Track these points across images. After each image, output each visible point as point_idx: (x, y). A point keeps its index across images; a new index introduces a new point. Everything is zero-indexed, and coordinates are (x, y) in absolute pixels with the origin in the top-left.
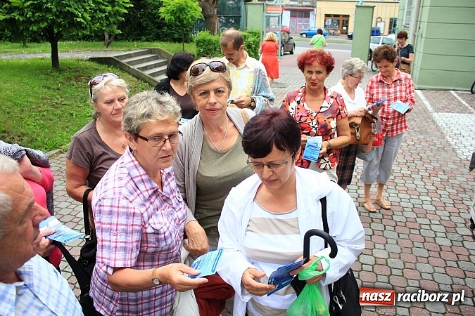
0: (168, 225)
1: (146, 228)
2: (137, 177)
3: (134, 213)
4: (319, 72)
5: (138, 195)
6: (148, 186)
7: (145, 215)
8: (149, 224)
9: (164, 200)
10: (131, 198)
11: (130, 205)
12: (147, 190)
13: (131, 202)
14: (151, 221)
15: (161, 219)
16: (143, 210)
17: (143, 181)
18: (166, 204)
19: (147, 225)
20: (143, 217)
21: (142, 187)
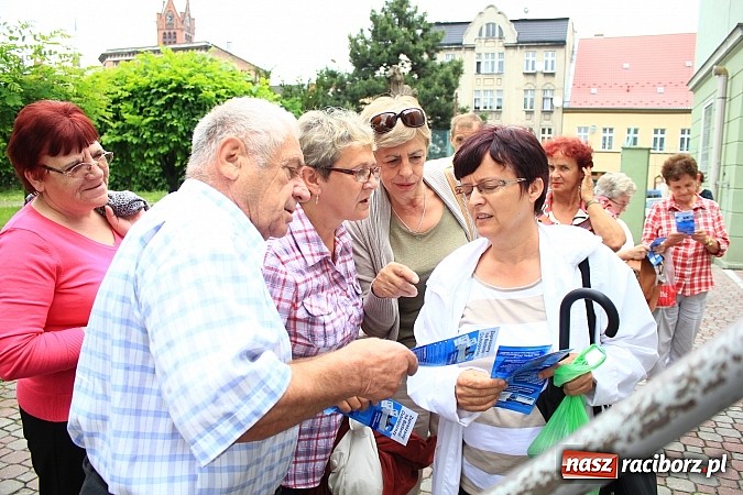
0: (333, 316)
1: (296, 309)
2: (300, 232)
3: (285, 280)
4: (563, 168)
5: (297, 258)
6: (316, 249)
7: (302, 288)
8: (303, 304)
9: (335, 280)
10: (285, 257)
11: (281, 267)
12: (312, 255)
13: (283, 263)
14: (307, 301)
15: (323, 303)
16: (300, 279)
17: (308, 239)
18: (337, 288)
19: (299, 304)
20: (297, 289)
21: (304, 248)
